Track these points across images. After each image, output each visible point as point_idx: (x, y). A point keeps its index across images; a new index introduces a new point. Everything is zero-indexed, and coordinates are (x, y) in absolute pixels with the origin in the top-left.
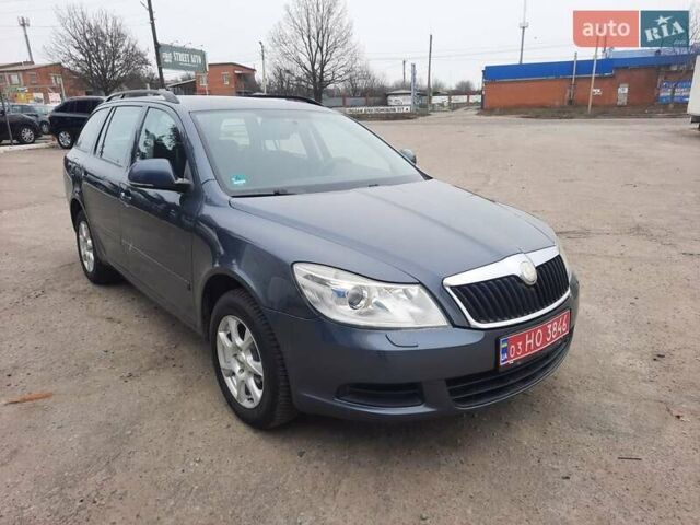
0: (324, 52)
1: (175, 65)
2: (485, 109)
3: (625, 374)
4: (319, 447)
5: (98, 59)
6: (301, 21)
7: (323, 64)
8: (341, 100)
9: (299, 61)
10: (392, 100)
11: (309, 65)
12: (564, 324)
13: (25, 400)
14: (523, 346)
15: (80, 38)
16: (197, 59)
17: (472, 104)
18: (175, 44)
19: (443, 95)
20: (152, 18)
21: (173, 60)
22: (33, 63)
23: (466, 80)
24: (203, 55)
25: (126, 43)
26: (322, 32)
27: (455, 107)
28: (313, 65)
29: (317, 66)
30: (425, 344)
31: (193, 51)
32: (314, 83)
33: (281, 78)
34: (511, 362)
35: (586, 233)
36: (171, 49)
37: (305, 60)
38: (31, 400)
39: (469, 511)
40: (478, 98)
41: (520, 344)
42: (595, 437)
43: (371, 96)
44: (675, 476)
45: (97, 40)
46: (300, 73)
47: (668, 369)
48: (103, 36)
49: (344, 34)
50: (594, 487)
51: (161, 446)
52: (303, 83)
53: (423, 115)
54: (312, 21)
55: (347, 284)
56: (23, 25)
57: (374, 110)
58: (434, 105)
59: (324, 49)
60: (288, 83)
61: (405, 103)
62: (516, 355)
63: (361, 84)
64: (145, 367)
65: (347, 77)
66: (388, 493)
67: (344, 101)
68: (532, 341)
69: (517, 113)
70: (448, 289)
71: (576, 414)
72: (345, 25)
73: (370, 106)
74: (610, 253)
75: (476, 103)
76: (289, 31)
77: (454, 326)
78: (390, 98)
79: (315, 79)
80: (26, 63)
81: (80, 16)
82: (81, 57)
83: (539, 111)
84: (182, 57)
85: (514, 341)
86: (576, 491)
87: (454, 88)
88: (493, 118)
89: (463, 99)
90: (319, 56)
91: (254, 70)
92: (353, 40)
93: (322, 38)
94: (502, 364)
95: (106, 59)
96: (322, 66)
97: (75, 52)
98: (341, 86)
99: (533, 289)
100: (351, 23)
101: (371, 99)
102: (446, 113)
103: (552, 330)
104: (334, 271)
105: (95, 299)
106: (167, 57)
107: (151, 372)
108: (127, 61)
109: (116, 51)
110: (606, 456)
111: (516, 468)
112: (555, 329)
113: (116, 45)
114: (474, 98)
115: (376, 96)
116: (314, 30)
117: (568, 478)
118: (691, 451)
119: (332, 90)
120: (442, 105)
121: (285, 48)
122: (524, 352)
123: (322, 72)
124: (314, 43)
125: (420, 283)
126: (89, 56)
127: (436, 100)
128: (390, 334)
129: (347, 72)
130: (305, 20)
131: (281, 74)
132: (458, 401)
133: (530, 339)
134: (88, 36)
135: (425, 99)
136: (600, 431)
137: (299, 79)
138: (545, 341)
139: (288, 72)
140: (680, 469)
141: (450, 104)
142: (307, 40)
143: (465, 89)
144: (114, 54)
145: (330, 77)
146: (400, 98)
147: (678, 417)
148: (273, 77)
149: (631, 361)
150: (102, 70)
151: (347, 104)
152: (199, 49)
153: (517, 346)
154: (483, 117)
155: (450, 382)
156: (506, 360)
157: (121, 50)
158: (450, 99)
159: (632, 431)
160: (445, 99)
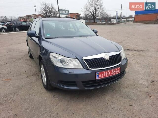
0: (96, 10)
1: (63, 14)
2: (135, 22)
3: (141, 85)
4: (58, 95)
5: (48, 13)
6: (91, 2)
7: (96, 12)
8: (100, 20)
9: (90, 12)
10: (112, 20)
11: (92, 13)
12: (118, 71)
13: (6, 80)
14: (104, 75)
15: (45, 9)
16: (67, 12)
17: (132, 20)
18: (63, 9)
19: (125, 18)
20: (58, 4)
21: (62, 13)
22: (36, 14)
23: (131, 15)
24: (68, 11)
25: (54, 9)
26: (96, 5)
27: (127, 21)
28: (93, 13)
29: (94, 13)
30: (76, 72)
31: (66, 11)
32: (94, 17)
33: (86, 16)
34: (100, 78)
35: (148, 51)
36: (62, 10)
37: (92, 12)
38: (7, 80)
39: (85, 113)
40: (133, 19)
41: (103, 74)
42: (125, 99)
43: (107, 19)
44: (142, 111)
45: (48, 9)
46: (90, 14)
47: (153, 85)
48: (49, 8)
49: (101, 5)
50: (118, 111)
51: (26, 91)
52: (91, 17)
53: (119, 23)
54: (94, 3)
55: (60, 58)
56: (35, 7)
57: (107, 22)
58: (122, 21)
59: (96, 9)
60: (88, 17)
61: (115, 21)
62: (101, 77)
63: (104, 16)
64: (32, 75)
65: (101, 15)
66: (69, 106)
67: (100, 21)
68: (106, 74)
69: (143, 22)
70: (84, 60)
71: (122, 94)
72: (101, 3)
73: (106, 21)
74: (152, 56)
75: (133, 20)
76: (88, 5)
77: (84, 69)
78: (111, 19)
79: (94, 16)
80: (35, 14)
81: (45, 4)
82: (45, 13)
83: (148, 22)
84: (64, 12)
85: (101, 74)
86: (114, 112)
87: (128, 17)
88: (137, 24)
89: (130, 19)
90: (95, 11)
91: (80, 14)
92: (103, 7)
93: (96, 6)
94: (97, 79)
95: (50, 13)
96: (95, 13)
97: (44, 12)
98: (100, 17)
99: (108, 61)
100: (103, 3)
101: (106, 20)
102: (125, 23)
103: (113, 72)
104: (58, 55)
105: (29, 61)
106: (61, 12)
107: (32, 76)
108: (54, 13)
109: (52, 11)
110: (126, 104)
111: (101, 104)
112: (114, 72)
113: (52, 10)
114: (132, 19)
115: (108, 19)
116: (94, 4)
117: (113, 108)
118: (150, 106)
119: (98, 18)
120: (124, 21)
121: (87, 9)
122: (104, 76)
123: (95, 14)
124: (94, 7)
125: (77, 58)
126: (47, 13)
127: (123, 20)
128: (68, 70)
129: (101, 14)
130: (92, 2)
131: (86, 15)
132: (86, 87)
133: (106, 73)
134: (46, 8)
135: (120, 20)
136: (127, 98)
137: (90, 16)
138: (111, 74)
139: (88, 14)
140: (144, 110)
141: (126, 20)
142: (92, 7)
143: (131, 17)
144: (51, 12)
145: (97, 15)
146: (114, 20)
147: (151, 97)
148: (84, 16)
149: (144, 82)
150: (49, 15)
151: (101, 21)
152: (67, 10)
153: (101, 75)
154: (134, 24)
155: (83, 82)
156: (98, 78)
157: (53, 11)
158: (126, 19)
159: (135, 99)
160: (125, 19)
